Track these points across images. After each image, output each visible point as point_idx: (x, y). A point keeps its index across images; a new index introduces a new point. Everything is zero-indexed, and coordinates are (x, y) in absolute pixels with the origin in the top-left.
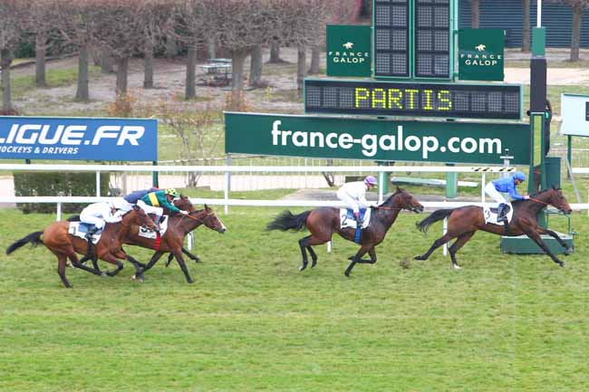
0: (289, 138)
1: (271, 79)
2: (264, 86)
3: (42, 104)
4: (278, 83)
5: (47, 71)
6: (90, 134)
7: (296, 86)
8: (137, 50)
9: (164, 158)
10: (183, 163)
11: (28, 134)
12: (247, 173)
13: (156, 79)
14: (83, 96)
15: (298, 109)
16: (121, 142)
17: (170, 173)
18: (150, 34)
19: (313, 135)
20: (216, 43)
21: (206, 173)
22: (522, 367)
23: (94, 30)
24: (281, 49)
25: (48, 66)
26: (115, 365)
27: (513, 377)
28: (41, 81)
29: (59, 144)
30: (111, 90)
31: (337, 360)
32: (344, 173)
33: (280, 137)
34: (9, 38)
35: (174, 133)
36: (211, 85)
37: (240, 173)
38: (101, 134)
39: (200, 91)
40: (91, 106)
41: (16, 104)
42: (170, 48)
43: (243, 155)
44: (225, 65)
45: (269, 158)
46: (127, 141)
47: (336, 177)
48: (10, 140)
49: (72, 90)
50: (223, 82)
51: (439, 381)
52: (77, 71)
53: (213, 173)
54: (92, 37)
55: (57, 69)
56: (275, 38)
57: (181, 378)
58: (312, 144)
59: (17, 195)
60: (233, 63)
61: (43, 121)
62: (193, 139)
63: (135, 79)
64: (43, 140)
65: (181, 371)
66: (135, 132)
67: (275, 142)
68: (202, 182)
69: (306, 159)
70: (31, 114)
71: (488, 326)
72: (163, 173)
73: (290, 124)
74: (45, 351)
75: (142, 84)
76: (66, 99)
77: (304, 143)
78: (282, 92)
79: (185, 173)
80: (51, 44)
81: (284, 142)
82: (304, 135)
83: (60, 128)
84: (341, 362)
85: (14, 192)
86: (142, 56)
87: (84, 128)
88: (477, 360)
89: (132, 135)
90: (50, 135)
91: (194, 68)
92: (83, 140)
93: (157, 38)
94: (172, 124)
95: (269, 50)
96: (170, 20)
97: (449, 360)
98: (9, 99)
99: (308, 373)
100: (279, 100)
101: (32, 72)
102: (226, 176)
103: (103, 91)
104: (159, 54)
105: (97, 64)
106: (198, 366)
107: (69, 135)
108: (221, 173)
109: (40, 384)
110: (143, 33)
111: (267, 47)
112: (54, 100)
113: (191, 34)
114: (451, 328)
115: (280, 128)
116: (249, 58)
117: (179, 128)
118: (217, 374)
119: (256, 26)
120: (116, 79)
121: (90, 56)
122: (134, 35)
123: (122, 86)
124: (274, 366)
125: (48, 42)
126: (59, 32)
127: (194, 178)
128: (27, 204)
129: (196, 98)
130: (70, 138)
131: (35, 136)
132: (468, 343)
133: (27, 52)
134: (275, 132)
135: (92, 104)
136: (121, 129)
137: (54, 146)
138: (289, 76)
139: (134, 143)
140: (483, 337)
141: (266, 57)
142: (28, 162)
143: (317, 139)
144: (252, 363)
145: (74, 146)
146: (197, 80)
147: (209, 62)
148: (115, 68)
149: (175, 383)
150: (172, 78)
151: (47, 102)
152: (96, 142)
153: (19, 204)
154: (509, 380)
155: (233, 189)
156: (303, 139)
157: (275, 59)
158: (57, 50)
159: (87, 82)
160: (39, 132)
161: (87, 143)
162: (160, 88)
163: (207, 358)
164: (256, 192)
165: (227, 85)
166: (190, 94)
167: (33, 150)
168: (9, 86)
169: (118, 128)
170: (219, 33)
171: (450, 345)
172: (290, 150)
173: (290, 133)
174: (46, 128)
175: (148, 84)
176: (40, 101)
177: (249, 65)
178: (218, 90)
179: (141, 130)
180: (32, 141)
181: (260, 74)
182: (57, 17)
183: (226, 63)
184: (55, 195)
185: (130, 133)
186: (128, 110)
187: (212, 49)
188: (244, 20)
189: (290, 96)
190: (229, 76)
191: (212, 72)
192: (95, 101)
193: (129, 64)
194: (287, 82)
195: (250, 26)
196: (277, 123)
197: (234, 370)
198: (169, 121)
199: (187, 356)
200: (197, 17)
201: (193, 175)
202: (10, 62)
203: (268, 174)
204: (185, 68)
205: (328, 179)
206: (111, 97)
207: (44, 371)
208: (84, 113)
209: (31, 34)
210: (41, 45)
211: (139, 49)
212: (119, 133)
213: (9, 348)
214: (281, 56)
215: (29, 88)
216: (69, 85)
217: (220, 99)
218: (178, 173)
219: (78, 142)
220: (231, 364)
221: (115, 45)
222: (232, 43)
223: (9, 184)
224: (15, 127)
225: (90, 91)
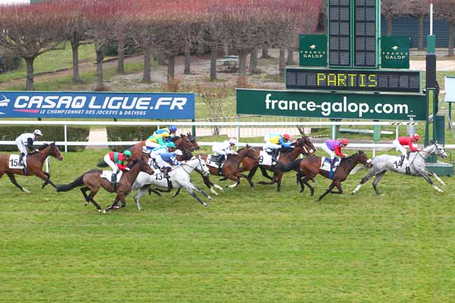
0: (276, 104)
1: (263, 68)
2: (259, 72)
3: (122, 84)
4: (268, 71)
5: (124, 64)
6: (153, 103)
7: (279, 72)
8: (180, 50)
9: (199, 117)
10: (211, 121)
11: (115, 103)
12: (250, 126)
13: (192, 68)
14: (147, 79)
15: (282, 87)
16: (172, 108)
17: (203, 127)
18: (188, 41)
19: (291, 103)
20: (229, 46)
21: (225, 126)
22: (423, 246)
23: (155, 39)
24: (269, 50)
25: (126, 61)
26: (171, 246)
27: (417, 252)
28: (121, 70)
29: (134, 109)
30: (164, 75)
31: (308, 242)
32: (309, 126)
33: (270, 104)
34: (102, 44)
35: (205, 102)
36: (226, 72)
37: (246, 126)
38: (160, 102)
39: (219, 76)
40: (152, 85)
41: (106, 84)
42: (200, 49)
43: (246, 115)
44: (234, 60)
45: (264, 117)
46: (176, 106)
47: (305, 129)
48: (104, 107)
49: (140, 76)
50: (233, 70)
51: (372, 254)
52: (143, 64)
53: (229, 126)
54: (153, 42)
55: (130, 62)
56: (266, 42)
57: (212, 254)
58: (291, 108)
59: (109, 140)
60: (240, 58)
61: (124, 95)
62: (217, 105)
63: (179, 69)
64: (124, 107)
65: (212, 249)
66: (181, 101)
67: (268, 107)
68: (222, 132)
69: (286, 118)
70: (115, 90)
71: (401, 220)
72: (199, 127)
73: (276, 96)
74: (128, 237)
75: (183, 72)
76: (136, 81)
77: (286, 108)
78: (270, 76)
79: (212, 127)
80: (127, 48)
81: (273, 107)
82: (286, 102)
83: (135, 99)
84: (311, 243)
85: (106, 138)
86: (183, 54)
87: (150, 99)
88: (395, 242)
89: (179, 103)
90: (129, 104)
91: (215, 62)
92: (149, 106)
93: (193, 43)
94: (203, 97)
95: (261, 50)
96: (200, 33)
97: (378, 242)
98: (102, 82)
99: (291, 250)
100: (268, 81)
101: (116, 64)
102: (237, 129)
103: (159, 76)
104: (194, 53)
105: (155, 59)
106: (222, 246)
107: (141, 104)
108: (234, 127)
109: (125, 257)
110: (183, 40)
111: (260, 48)
112: (129, 82)
113: (213, 41)
114: (378, 222)
115: (270, 98)
116: (249, 55)
117: (208, 98)
118: (234, 251)
119: (254, 35)
120: (167, 68)
121: (151, 55)
122: (178, 41)
123: (171, 73)
124: (270, 246)
125: (125, 47)
126: (132, 40)
127: (217, 130)
128: (115, 146)
129: (218, 80)
130: (141, 106)
131: (119, 104)
132: (389, 231)
133: (113, 52)
134: (268, 101)
135: (152, 84)
136: (173, 99)
137: (131, 110)
138: (274, 66)
139: (181, 108)
140: (398, 227)
141: (260, 55)
142: (115, 120)
143: (293, 105)
144: (255, 243)
145: (143, 110)
146: (217, 69)
147: (224, 58)
148: (167, 62)
149: (208, 257)
150: (202, 68)
151: (125, 83)
152: (157, 107)
153: (110, 146)
154: (415, 254)
155: (241, 136)
156: (285, 105)
157: (265, 56)
158: (131, 51)
159: (149, 71)
160: (122, 101)
161: (151, 108)
162: (194, 74)
163: (228, 241)
164: (255, 138)
165: (236, 72)
166: (213, 77)
167: (118, 113)
168: (102, 74)
169: (170, 99)
170: (231, 40)
171: (378, 232)
172: (277, 112)
173: (276, 101)
174: (127, 99)
175: (187, 71)
176: (120, 82)
177: (249, 60)
178: (230, 75)
179: (184, 100)
180: (118, 107)
181: (256, 65)
182: (130, 30)
183: (235, 58)
184: (132, 140)
185: (178, 102)
186: (176, 88)
187: (226, 50)
188: (247, 32)
189: (274, 78)
190: (237, 67)
191: (226, 64)
192: (153, 82)
193: (176, 59)
194: (273, 70)
195: (250, 35)
196: (270, 95)
197: (244, 248)
198: (201, 95)
199: (215, 240)
200: (217, 30)
201: (217, 128)
202: (103, 58)
203: (263, 126)
204: (210, 61)
205: (300, 130)
206: (165, 80)
207: (128, 249)
208: (147, 89)
209: (116, 41)
210: (121, 48)
211: (182, 50)
212: (171, 102)
213: (106, 235)
214: (269, 54)
215: (112, 75)
216: (139, 72)
217: (232, 80)
218: (208, 127)
219: (146, 108)
220: (243, 244)
221: (167, 47)
222: (239, 46)
223: (104, 133)
224: (107, 98)
225: (151, 76)
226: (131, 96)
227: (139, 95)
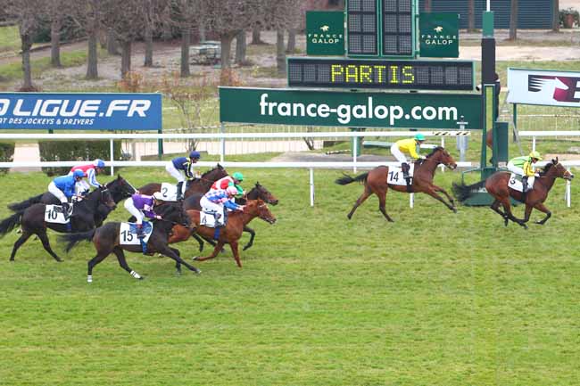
0: (275, 109)
1: (254, 58)
2: (248, 64)
3: (57, 82)
4: (261, 62)
5: (61, 53)
7: (276, 64)
8: (138, 34)
9: (167, 127)
10: (184, 131)
11: (50, 108)
12: (239, 139)
13: (156, 59)
14: (92, 74)
15: (283, 84)
16: (130, 114)
17: (173, 140)
18: (150, 20)
19: (295, 106)
20: (207, 28)
21: (204, 140)
22: (482, 302)
23: (103, 19)
24: (262, 33)
25: (62, 50)
26: (132, 306)
27: (474, 311)
28: (56, 62)
29: (77, 116)
30: (116, 69)
31: (322, 299)
32: (321, 138)
33: (267, 108)
34: (29, 26)
35: (175, 105)
36: (205, 64)
37: (233, 139)
38: (113, 106)
39: (192, 69)
40: (100, 83)
41: (36, 83)
42: (166, 33)
43: (232, 124)
44: (214, 47)
45: (258, 126)
46: (136, 113)
47: (315, 142)
48: (35, 114)
49: (83, 70)
50: (211, 61)
51: (411, 315)
52: (87, 53)
53: (209, 140)
54: (100, 23)
55: (71, 52)
56: (258, 23)
57: (189, 316)
58: (295, 114)
59: (42, 160)
60: (222, 45)
61: (62, 97)
62: (192, 110)
63: (138, 59)
64: (63, 113)
65: (189, 310)
66: (143, 105)
67: (263, 112)
68: (200, 148)
69: (289, 127)
70: (47, 91)
71: (450, 267)
72: (167, 140)
73: (275, 96)
74: (72, 294)
75: (143, 64)
76: (77, 77)
77: (288, 113)
78: (264, 69)
79: (186, 140)
80: (65, 31)
81: (271, 113)
82: (288, 106)
83: (79, 102)
84: (326, 300)
85: (39, 158)
86: (141, 39)
87: (98, 102)
88: (443, 297)
89: (140, 107)
90: (69, 109)
91: (188, 51)
92: (98, 112)
93: (156, 24)
94: (173, 98)
95: (251, 34)
96: (167, 9)
97: (418, 298)
98: (29, 78)
99: (299, 310)
100: (261, 76)
101: (48, 54)
102: (221, 143)
103: (110, 70)
104: (157, 38)
105: (103, 47)
106: (203, 305)
107: (87, 109)
108: (216, 140)
109: (68, 322)
110: (143, 19)
111: (250, 31)
112: (68, 78)
113: (185, 20)
114: (419, 270)
115: (267, 100)
116: (235, 40)
117: (180, 100)
118: (220, 312)
119: (241, 13)
120: (120, 59)
121: (98, 40)
122: (135, 21)
123: (126, 64)
124: (269, 305)
125: (61, 30)
126: (72, 20)
127: (193, 144)
128: (51, 168)
129: (194, 76)
130: (86, 111)
131: (56, 109)
132: (434, 282)
133: (45, 37)
134: (263, 104)
136: (131, 103)
137: (73, 118)
138: (269, 55)
139: (142, 114)
140: (447, 277)
141: (249, 39)
142: (51, 132)
143: (299, 109)
144: (249, 301)
145: (90, 118)
146: (190, 60)
147: (200, 44)
148: (120, 50)
149: (185, 321)
150: (169, 58)
151: (61, 79)
152: (109, 114)
153: (44, 168)
154: (471, 314)
155: (227, 153)
156: (285, 109)
157: (257, 41)
158: (69, 36)
159: (96, 62)
160: (60, 106)
161: (101, 114)
162: (159, 67)
163: (211, 298)
164: (246, 155)
165: (216, 63)
166: (185, 71)
167: (55, 121)
168: (29, 67)
169: (128, 102)
170: (209, 19)
171: (419, 284)
172: (276, 119)
173: (275, 104)
174: (66, 102)
175: (148, 63)
176: (56, 79)
177: (235, 46)
178: (208, 68)
179: (147, 103)
180: (54, 113)
181: (245, 54)
182: (69, 7)
183: (215, 45)
184: (75, 160)
185: (138, 105)
186: (135, 87)
187: (202, 32)
188: (232, 8)
189: (270, 72)
190: (218, 56)
191: (203, 52)
192: (102, 78)
193: (132, 45)
194: (267, 60)
195: (236, 12)
196: (264, 96)
197: (235, 308)
198: (171, 95)
199: (193, 297)
200: (189, 5)
201: (193, 142)
202: (30, 46)
203: (257, 139)
204: (180, 49)
205: (308, 144)
206: (117, 75)
207: (71, 311)
208: (94, 89)
209: (47, 22)
210: (56, 32)
211: (142, 33)
212: (129, 106)
213: (40, 292)
214: (262, 39)
215: (44, 69)
216: (81, 65)
217: (214, 75)
218: (179, 140)
219: (94, 114)
220: (232, 303)
221: (120, 31)
222: (220, 28)
223: (36, 150)
224: (39, 102)
225: (98, 69)
226: (73, 98)
227: (84, 97)
